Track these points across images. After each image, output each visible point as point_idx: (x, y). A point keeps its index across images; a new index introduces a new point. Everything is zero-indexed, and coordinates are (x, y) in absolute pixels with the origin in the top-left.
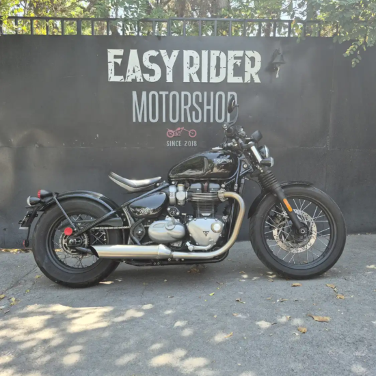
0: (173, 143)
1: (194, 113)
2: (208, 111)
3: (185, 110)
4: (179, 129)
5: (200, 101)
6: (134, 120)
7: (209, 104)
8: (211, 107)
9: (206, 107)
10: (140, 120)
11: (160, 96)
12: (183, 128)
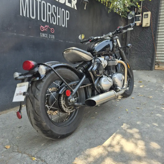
0: (44, 35)
1: (53, 18)
2: (59, 18)
4: (46, 26)
6: (21, 14)
7: (59, 15)
10: (25, 15)
12: (48, 26)
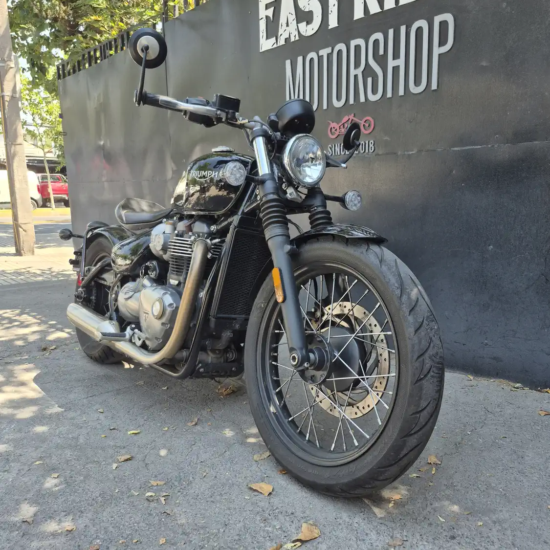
1: (370, 80)
2: (396, 69)
3: (356, 76)
4: (346, 119)
5: (381, 52)
7: (396, 56)
8: (401, 62)
9: (391, 63)
11: (320, 58)
12: (352, 116)
